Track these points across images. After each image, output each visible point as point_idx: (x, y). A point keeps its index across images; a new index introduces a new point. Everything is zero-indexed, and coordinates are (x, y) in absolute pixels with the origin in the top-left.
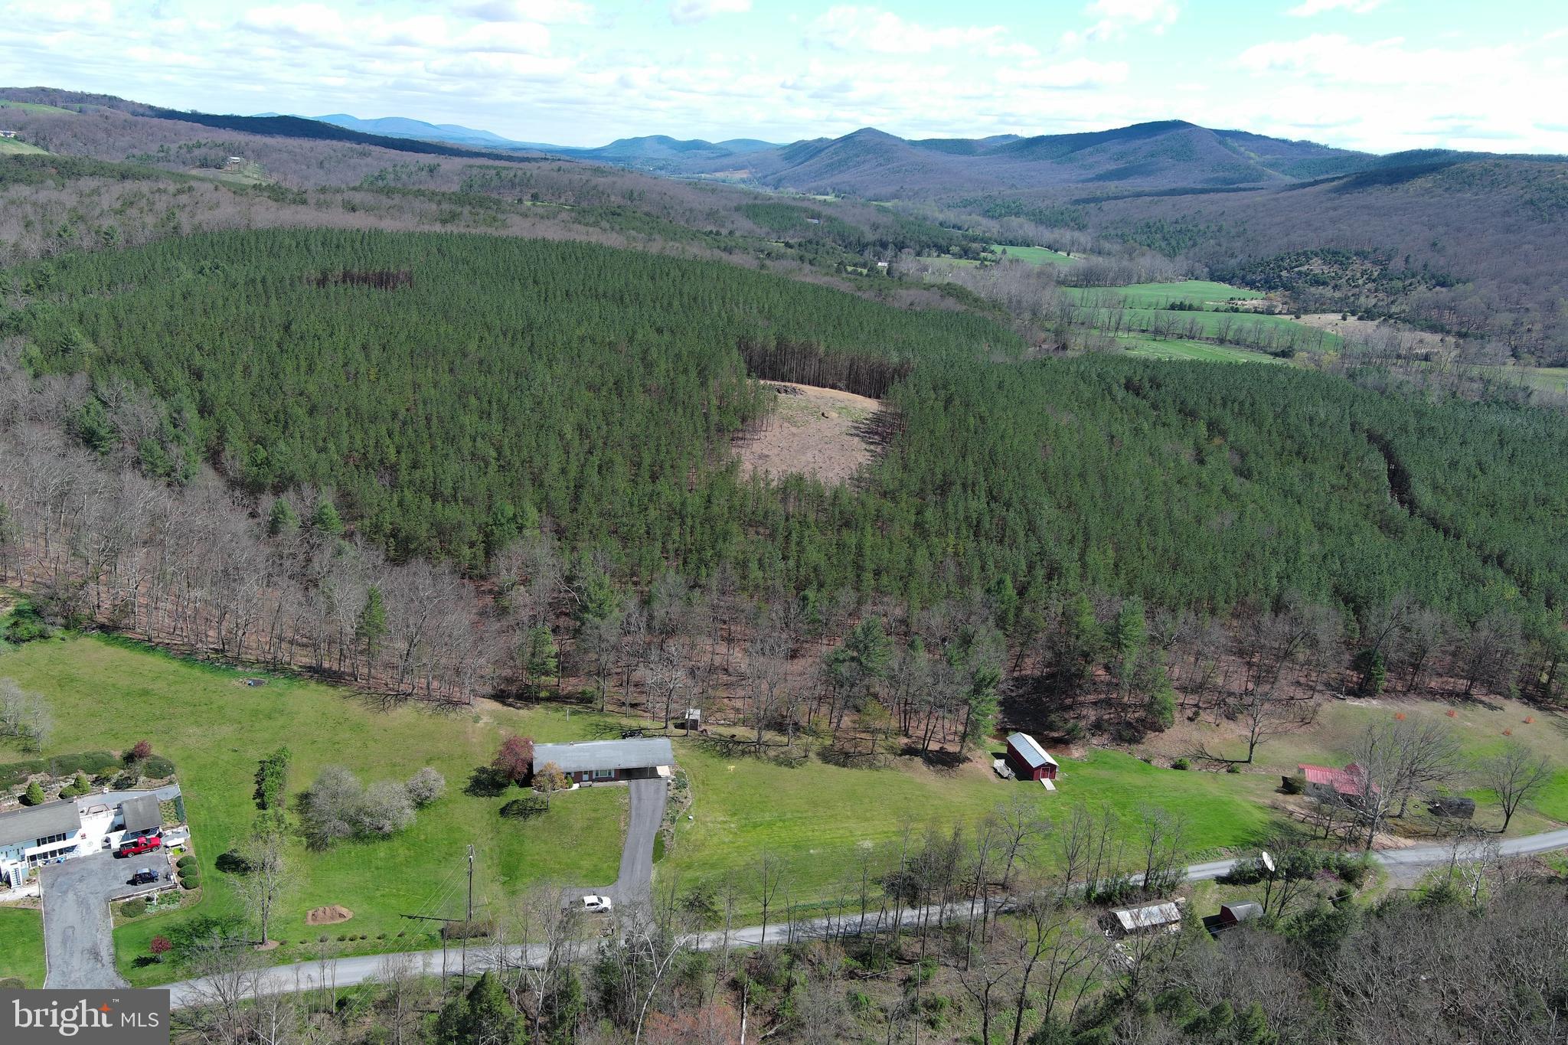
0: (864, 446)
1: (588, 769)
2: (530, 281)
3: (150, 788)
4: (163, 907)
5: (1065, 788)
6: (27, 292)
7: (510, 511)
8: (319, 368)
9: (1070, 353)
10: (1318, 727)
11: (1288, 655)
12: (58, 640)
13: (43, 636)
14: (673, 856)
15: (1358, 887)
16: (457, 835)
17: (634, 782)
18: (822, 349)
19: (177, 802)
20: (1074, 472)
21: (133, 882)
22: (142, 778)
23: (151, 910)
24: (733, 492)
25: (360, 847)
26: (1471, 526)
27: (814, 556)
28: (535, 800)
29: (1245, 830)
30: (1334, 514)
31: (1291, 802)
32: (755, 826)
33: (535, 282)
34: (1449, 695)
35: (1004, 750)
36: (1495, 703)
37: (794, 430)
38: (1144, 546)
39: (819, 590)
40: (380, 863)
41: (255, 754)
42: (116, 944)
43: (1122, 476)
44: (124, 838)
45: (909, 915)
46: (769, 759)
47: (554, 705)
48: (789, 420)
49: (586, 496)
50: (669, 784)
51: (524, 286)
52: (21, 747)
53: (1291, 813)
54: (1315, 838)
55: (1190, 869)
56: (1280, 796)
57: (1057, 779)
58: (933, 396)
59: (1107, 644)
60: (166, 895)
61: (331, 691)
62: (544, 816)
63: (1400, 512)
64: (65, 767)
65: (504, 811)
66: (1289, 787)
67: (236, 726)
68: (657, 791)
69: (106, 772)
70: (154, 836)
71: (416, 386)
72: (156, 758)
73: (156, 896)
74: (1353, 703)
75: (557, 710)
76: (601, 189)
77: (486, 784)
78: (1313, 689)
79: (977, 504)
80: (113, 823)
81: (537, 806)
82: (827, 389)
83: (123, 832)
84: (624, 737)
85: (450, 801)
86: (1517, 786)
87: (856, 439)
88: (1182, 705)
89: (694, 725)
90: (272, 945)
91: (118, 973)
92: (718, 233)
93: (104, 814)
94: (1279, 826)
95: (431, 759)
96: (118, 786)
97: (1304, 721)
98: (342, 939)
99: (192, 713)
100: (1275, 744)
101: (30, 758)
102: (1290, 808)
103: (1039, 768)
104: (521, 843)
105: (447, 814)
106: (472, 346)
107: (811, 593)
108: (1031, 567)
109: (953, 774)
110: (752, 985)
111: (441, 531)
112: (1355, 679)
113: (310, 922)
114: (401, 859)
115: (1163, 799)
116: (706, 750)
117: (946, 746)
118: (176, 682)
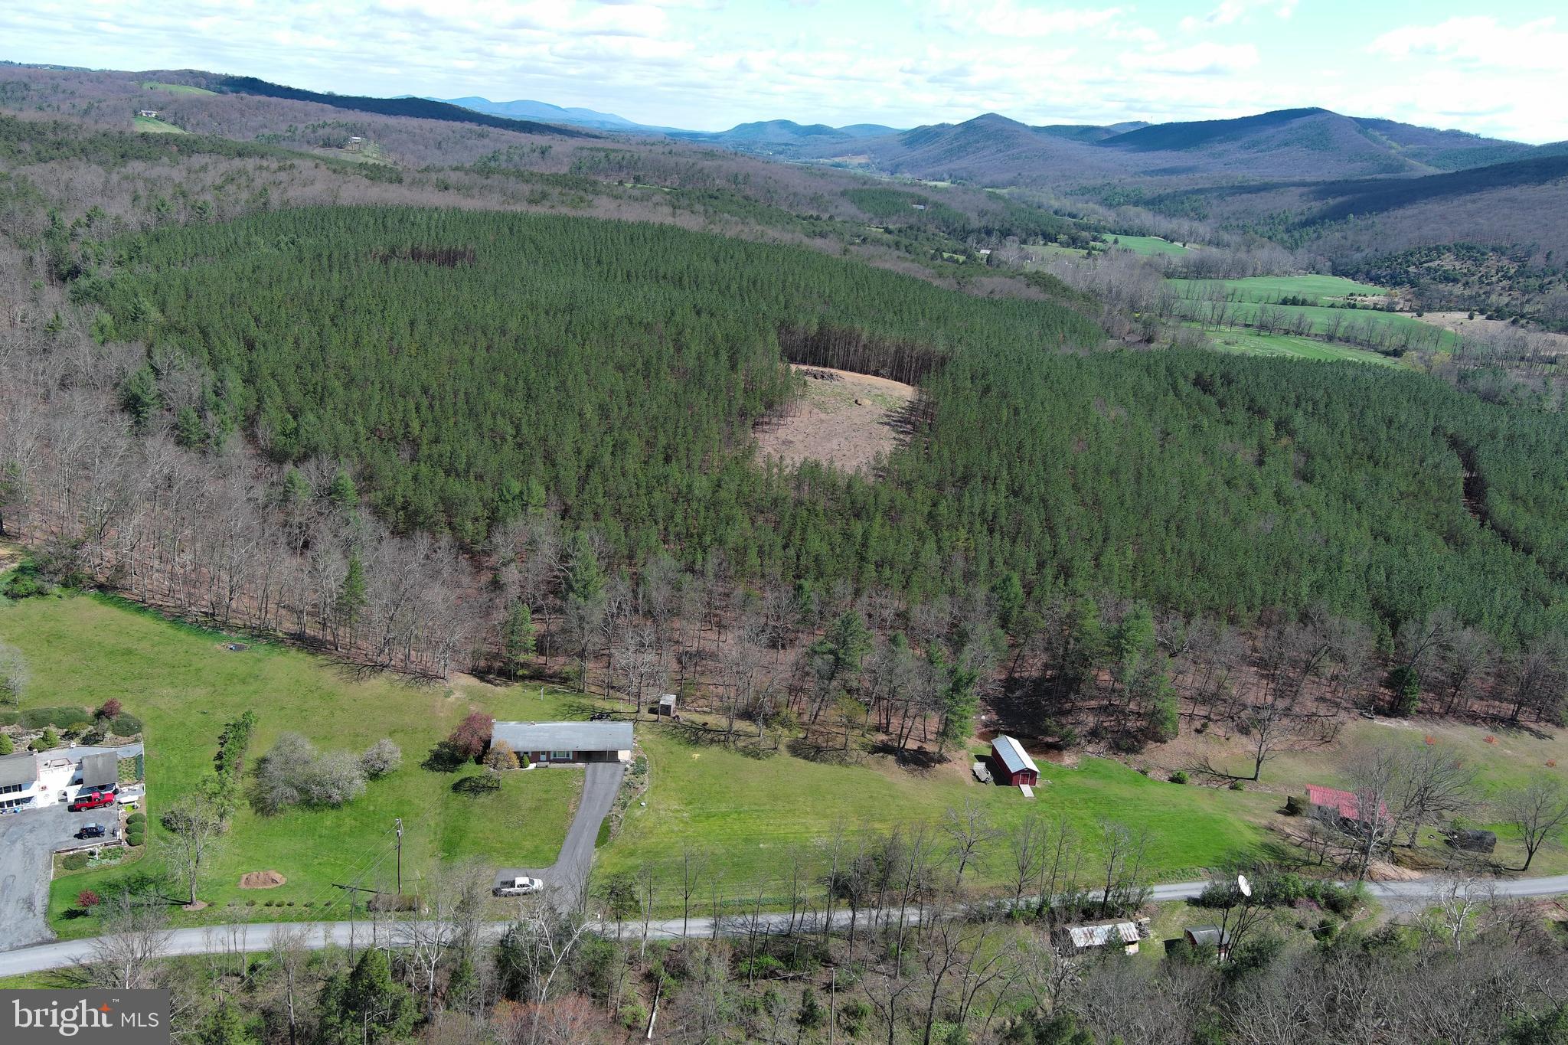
0: (894, 435)
1: (546, 749)
2: (593, 261)
3: (116, 745)
4: (104, 862)
5: (1045, 796)
6: (119, 263)
7: (516, 487)
8: (365, 341)
9: (1153, 346)
10: (1338, 747)
11: (1308, 668)
12: (55, 597)
13: (41, 593)
14: (617, 842)
15: (1346, 918)
16: (406, 809)
17: (592, 765)
18: (865, 336)
19: (138, 759)
20: (1104, 468)
21: (79, 836)
22: (109, 735)
23: (92, 864)
24: (746, 476)
25: (309, 815)
26: (1546, 540)
27: (816, 544)
28: (489, 778)
29: (1231, 852)
30: (1395, 522)
31: (1292, 826)
32: (709, 816)
33: (599, 262)
34: (1494, 721)
35: (988, 753)
36: (1543, 731)
37: (823, 416)
38: (1168, 548)
39: (817, 579)
40: (324, 832)
41: (223, 717)
42: (52, 895)
43: (1159, 474)
44: (81, 792)
45: (842, 917)
46: (737, 749)
47: (533, 683)
48: (821, 406)
49: (595, 478)
50: (626, 769)
51: (587, 266)
53: (1288, 836)
54: (1308, 863)
55: (1156, 888)
56: (1281, 817)
57: (1038, 785)
58: (970, 385)
59: (1107, 649)
60: (109, 851)
61: (310, 658)
62: (495, 793)
63: (1470, 523)
64: (36, 721)
65: (457, 787)
66: (1292, 809)
67: (209, 689)
68: (613, 775)
69: (75, 728)
70: (110, 792)
71: (452, 362)
72: (126, 716)
73: (98, 851)
74: (1382, 723)
75: (535, 689)
76: (706, 171)
77: (446, 758)
78: (1337, 705)
79: (997, 499)
80: (73, 777)
81: (489, 784)
82: (869, 376)
83: (79, 787)
84: (592, 719)
85: (406, 774)
86: (1541, 821)
87: (887, 427)
88: (1190, 715)
89: (666, 710)
90: (200, 906)
91: (47, 924)
92: (818, 218)
93: (65, 768)
94: (1272, 850)
95: (395, 731)
96: (87, 741)
97: (1324, 740)
98: (269, 905)
99: (170, 675)
100: (1287, 762)
101: (6, 710)
102: (1288, 830)
103: (1018, 773)
104: (467, 819)
105: (400, 786)
107: (807, 584)
108: (1041, 565)
109: (926, 775)
110: (665, 978)
111: (449, 506)
112: (1387, 698)
113: (243, 886)
114: (346, 828)
115: (1148, 813)
116: (674, 736)
117: (924, 746)
118: (160, 643)
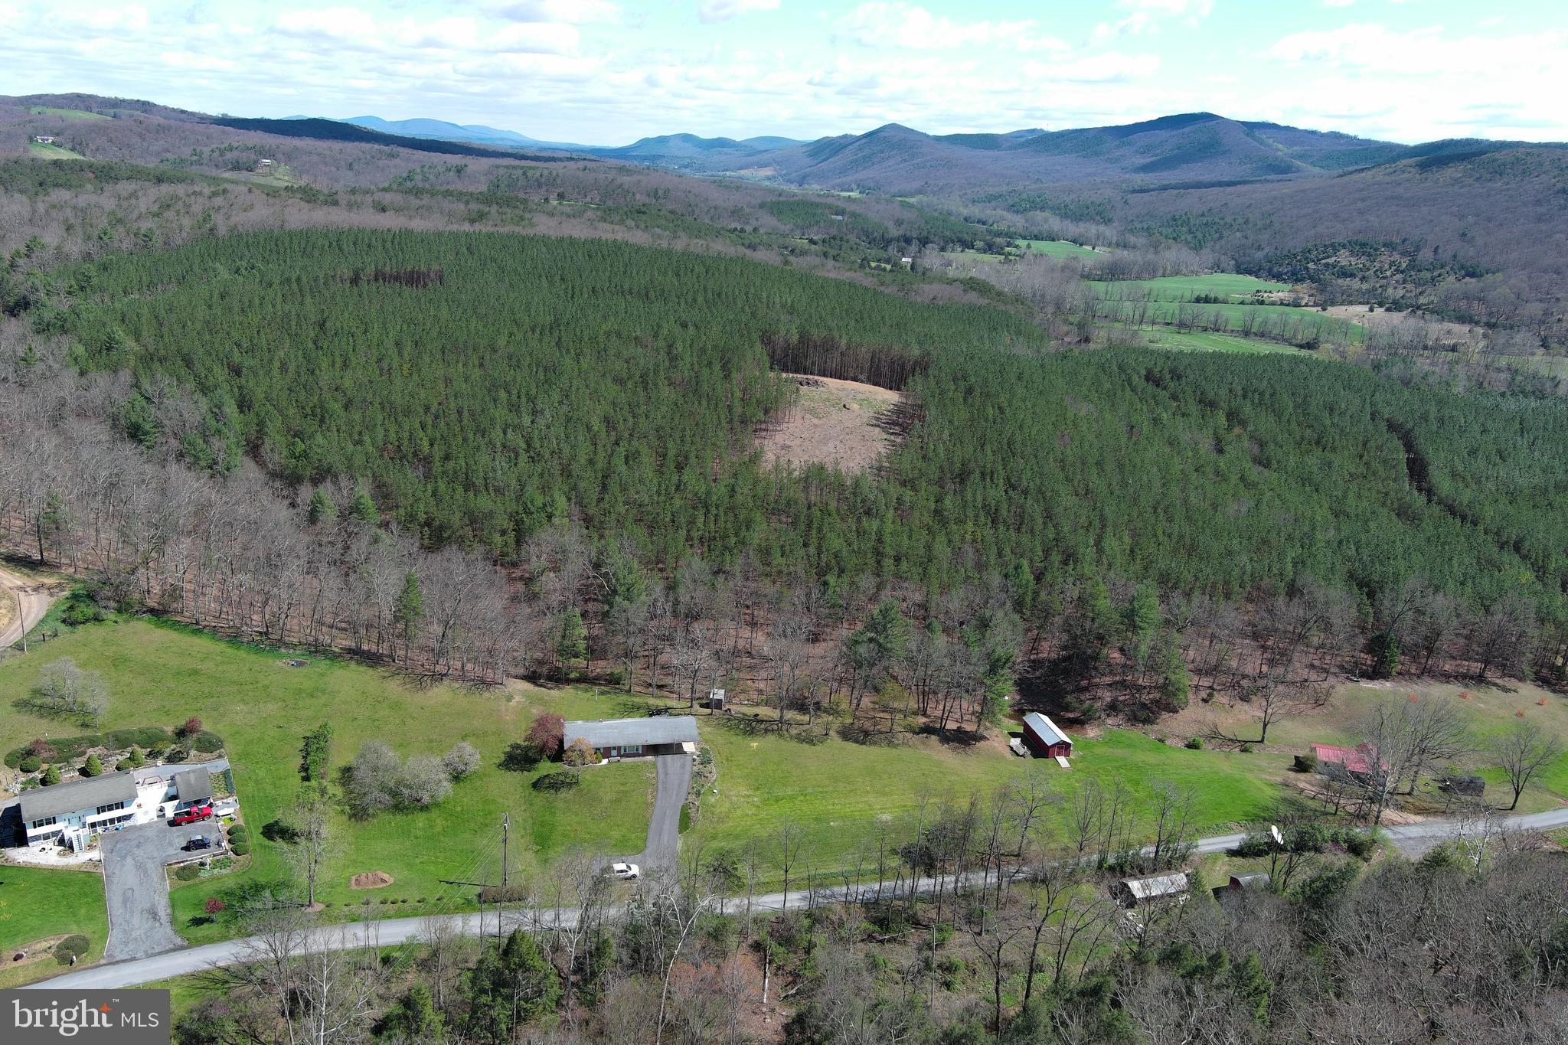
0: (885, 436)
1: (617, 745)
2: (557, 278)
3: (200, 761)
4: (215, 871)
5: (1080, 766)
6: (69, 293)
7: (539, 501)
8: (353, 364)
9: (1092, 346)
10: (1331, 709)
11: (1301, 638)
12: (111, 623)
13: (97, 619)
14: (698, 827)
15: (1366, 860)
16: (492, 807)
17: (660, 757)
18: (844, 342)
19: (226, 774)
20: (1091, 460)
21: (187, 848)
22: (193, 752)
23: (204, 874)
24: (756, 482)
25: (400, 818)
26: (1489, 512)
27: (835, 543)
28: (566, 775)
29: (1255, 806)
30: (1351, 501)
31: (1302, 780)
32: (777, 800)
33: (562, 279)
34: (1464, 678)
35: (1021, 730)
36: (1508, 685)
37: (815, 421)
38: (1160, 532)
39: (839, 576)
40: (419, 833)
41: (300, 730)
42: (173, 905)
43: (1139, 464)
44: (178, 807)
45: (925, 884)
46: (791, 737)
47: (583, 686)
48: (812, 411)
49: (614, 487)
50: (694, 760)
51: (551, 283)
52: (79, 723)
53: (1302, 791)
54: (1324, 813)
55: (1200, 842)
56: (1292, 774)
57: (1071, 756)
58: (953, 387)
59: (1121, 627)
60: (218, 861)
61: (370, 671)
62: (575, 789)
63: (1419, 500)
64: (121, 741)
65: (535, 785)
66: (1301, 766)
67: (280, 704)
68: (683, 766)
69: (160, 746)
70: (205, 806)
71: (448, 381)
72: (206, 733)
73: (209, 861)
74: (1366, 685)
75: (586, 691)
76: (626, 187)
77: (519, 759)
78: (1327, 672)
79: (996, 493)
80: (166, 794)
81: (568, 780)
82: (849, 382)
83: (176, 802)
84: (651, 715)
85: (485, 775)
86: (1526, 764)
87: (877, 430)
88: (1196, 687)
89: (718, 704)
90: (318, 907)
91: (176, 932)
92: (742, 231)
93: (158, 786)
94: (1292, 803)
95: (466, 735)
96: (171, 760)
97: (1318, 703)
98: (384, 902)
99: (239, 692)
100: (1287, 725)
101: (88, 733)
102: (1302, 785)
103: (1054, 746)
104: (553, 814)
105: (482, 787)
106: (502, 342)
107: (831, 579)
108: (1047, 552)
109: (970, 752)
110: (773, 946)
111: (473, 519)
112: (1369, 662)
113: (354, 887)
114: (439, 829)
115: (1175, 776)
116: (730, 728)
117: (963, 726)
118: (223, 663)
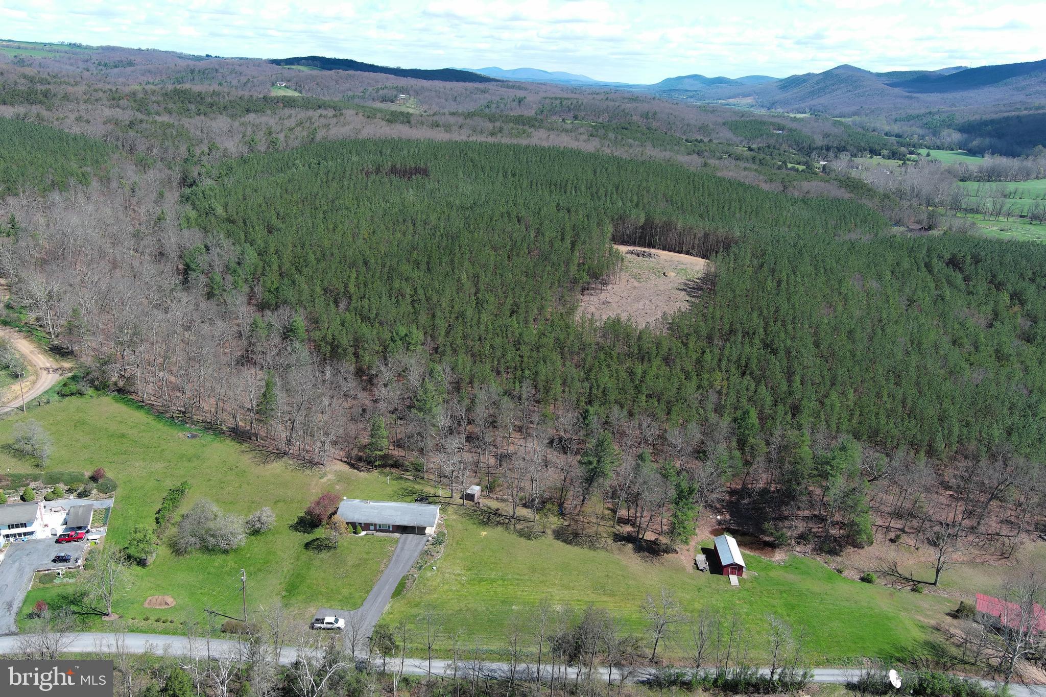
0: (688, 298)
1: (373, 522)
3: (97, 499)
4: (65, 580)
7: (403, 331)
9: (931, 232)
12: (88, 397)
13: (80, 394)
14: (408, 595)
16: (271, 558)
17: (405, 535)
18: (680, 225)
19: (108, 510)
21: (54, 561)
22: (94, 492)
23: (57, 581)
25: (206, 557)
28: (331, 540)
31: (957, 628)
32: (481, 581)
35: (709, 547)
37: (636, 284)
40: (212, 570)
41: (169, 484)
42: (25, 601)
44: (65, 530)
46: (515, 530)
48: (637, 278)
50: (428, 541)
52: (34, 464)
53: (952, 636)
54: (963, 662)
55: (822, 672)
56: (949, 619)
57: (744, 575)
60: (70, 573)
61: (237, 446)
62: (332, 551)
64: (52, 480)
65: (307, 546)
66: (960, 613)
67: (166, 464)
68: (418, 544)
69: (75, 486)
70: (84, 531)
72: (108, 480)
73: (63, 572)
76: (627, 111)
77: (308, 523)
78: (1019, 527)
80: (63, 520)
81: (330, 545)
82: (682, 255)
83: (65, 526)
84: (416, 501)
85: (277, 533)
87: (683, 293)
88: (887, 528)
89: (472, 497)
90: (114, 617)
91: (16, 621)
93: (61, 513)
94: (933, 648)
95: (276, 501)
96: (80, 496)
98: (157, 621)
99: (144, 452)
101: (37, 471)
102: (952, 631)
104: (309, 569)
105: (271, 541)
109: (655, 561)
113: (146, 605)
114: (227, 569)
115: (831, 607)
116: (471, 517)
117: (661, 538)
118: (144, 431)
